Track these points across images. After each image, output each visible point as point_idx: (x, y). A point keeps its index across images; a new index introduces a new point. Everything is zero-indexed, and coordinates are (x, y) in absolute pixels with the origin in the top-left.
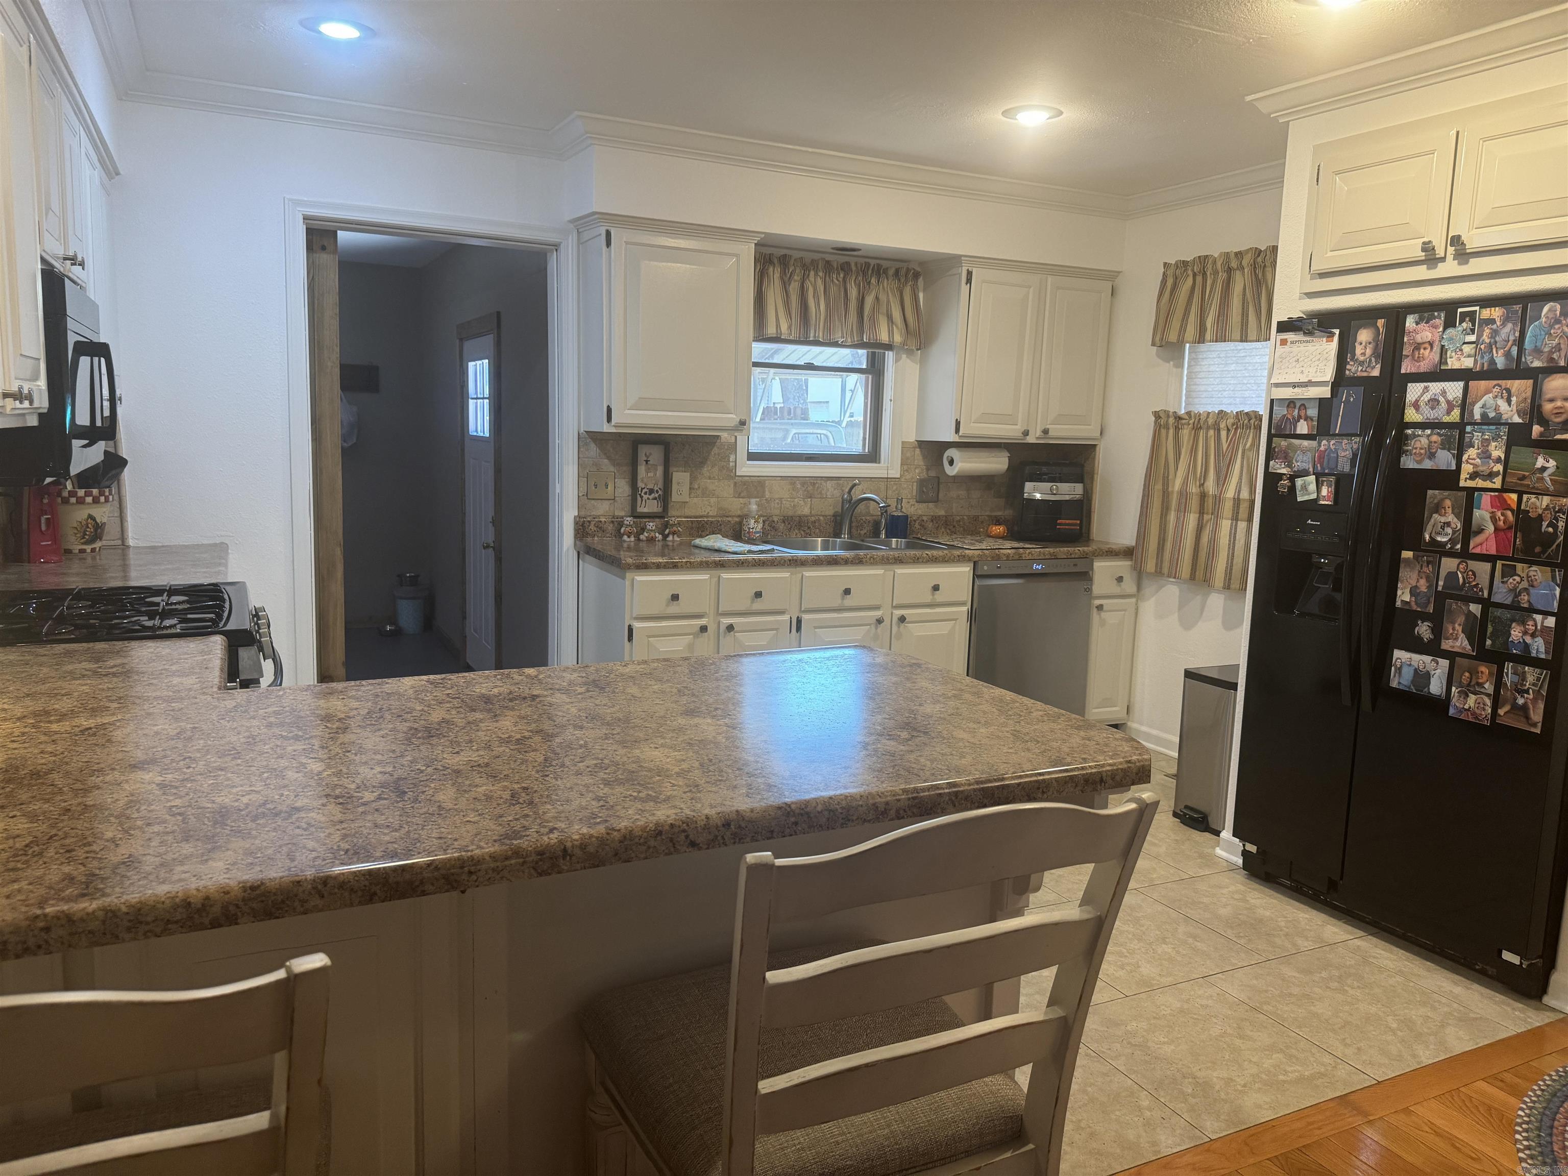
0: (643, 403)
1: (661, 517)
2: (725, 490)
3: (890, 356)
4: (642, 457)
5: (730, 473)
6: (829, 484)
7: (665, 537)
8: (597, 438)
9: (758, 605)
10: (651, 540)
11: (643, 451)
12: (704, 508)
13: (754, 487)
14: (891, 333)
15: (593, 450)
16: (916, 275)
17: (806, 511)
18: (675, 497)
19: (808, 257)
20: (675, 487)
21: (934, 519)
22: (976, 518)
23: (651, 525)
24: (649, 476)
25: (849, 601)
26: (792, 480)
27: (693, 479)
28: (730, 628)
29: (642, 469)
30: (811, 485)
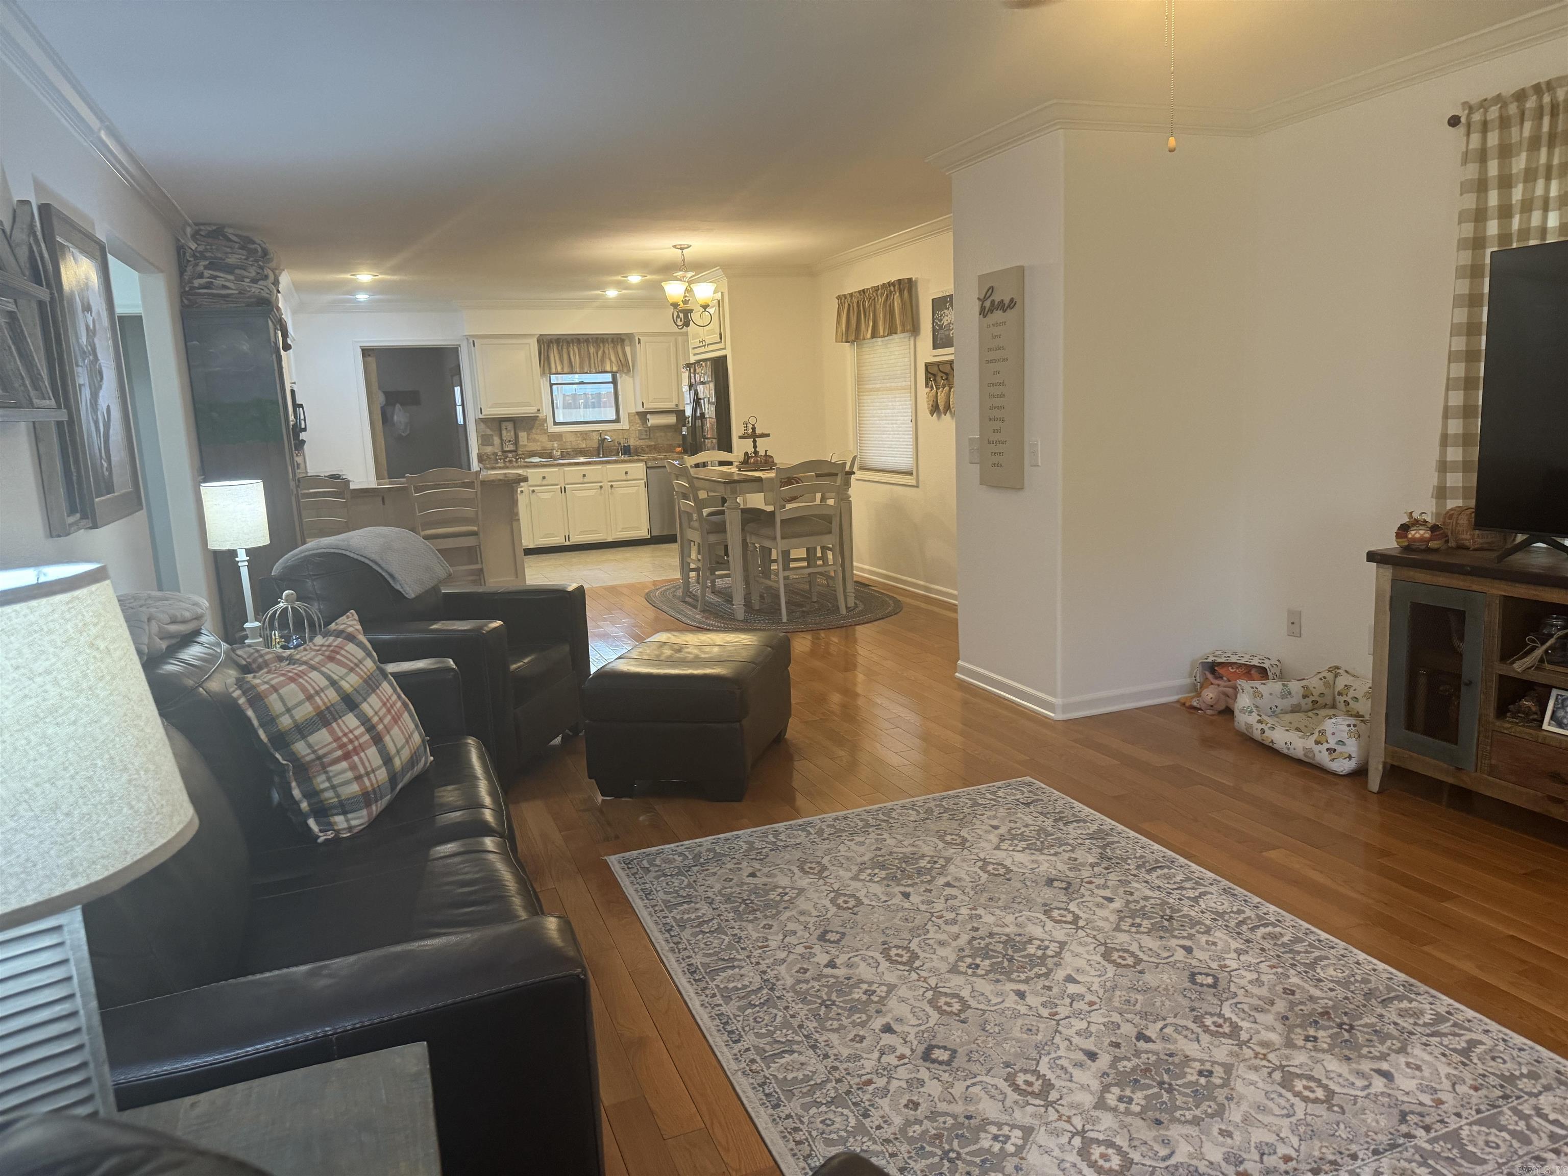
0: (496, 405)
1: (515, 451)
2: (544, 439)
3: (618, 375)
4: (503, 427)
5: (545, 432)
6: (594, 434)
7: (517, 460)
8: (485, 421)
9: (545, 482)
10: (511, 461)
11: (504, 425)
12: (533, 447)
13: (558, 437)
14: (611, 366)
15: (482, 425)
16: (623, 341)
17: (584, 446)
18: (521, 443)
19: (569, 338)
20: (520, 439)
21: (648, 446)
22: (671, 445)
23: (510, 455)
24: (508, 435)
25: (586, 480)
26: (576, 433)
27: (528, 435)
28: (533, 491)
29: (504, 433)
30: (585, 435)
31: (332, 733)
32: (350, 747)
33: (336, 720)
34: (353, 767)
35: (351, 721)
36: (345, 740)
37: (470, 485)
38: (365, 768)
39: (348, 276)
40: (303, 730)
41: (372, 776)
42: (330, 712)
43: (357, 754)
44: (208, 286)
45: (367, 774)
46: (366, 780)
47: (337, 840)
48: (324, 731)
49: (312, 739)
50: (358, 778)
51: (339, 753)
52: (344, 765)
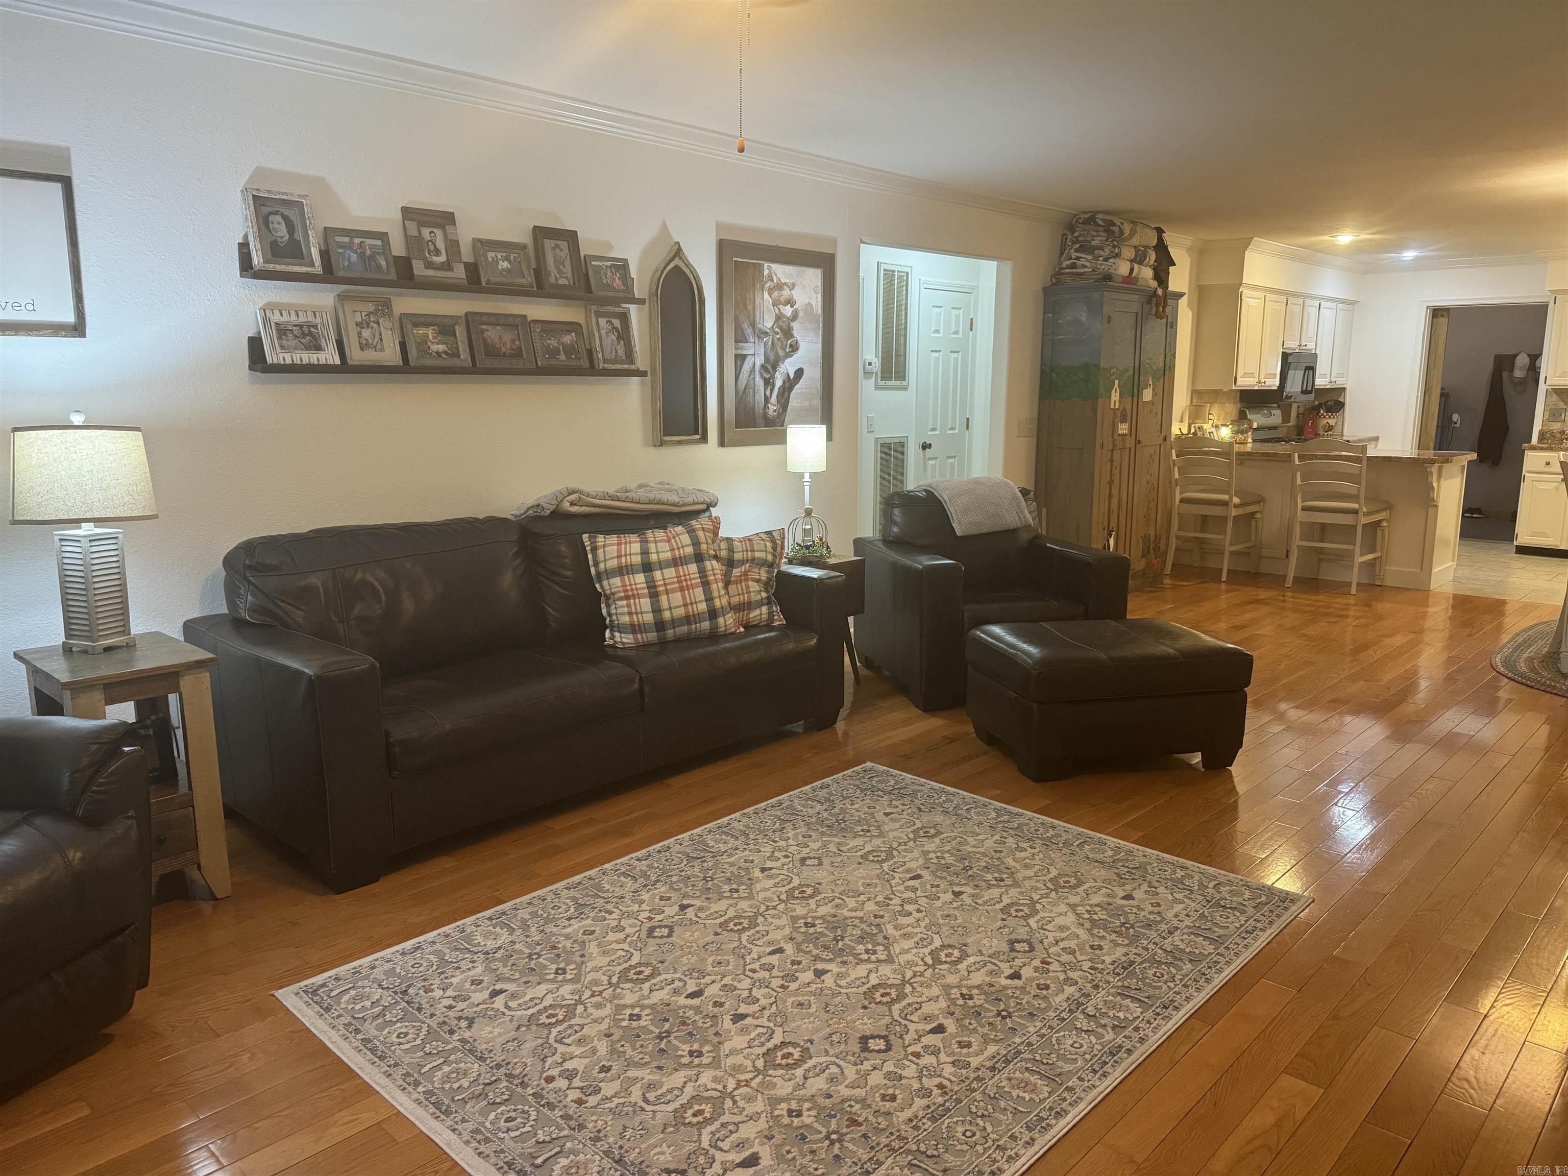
0: (1563, 374)
31: (623, 581)
32: (630, 593)
33: (628, 574)
34: (629, 606)
35: (640, 578)
36: (629, 588)
37: (1358, 460)
38: (636, 609)
39: (1327, 238)
40: (609, 574)
41: (640, 615)
42: (627, 569)
43: (634, 599)
44: (1073, 266)
45: (637, 613)
46: (635, 616)
47: (613, 647)
48: (618, 578)
49: (612, 581)
50: (630, 614)
51: (622, 594)
52: (624, 602)
